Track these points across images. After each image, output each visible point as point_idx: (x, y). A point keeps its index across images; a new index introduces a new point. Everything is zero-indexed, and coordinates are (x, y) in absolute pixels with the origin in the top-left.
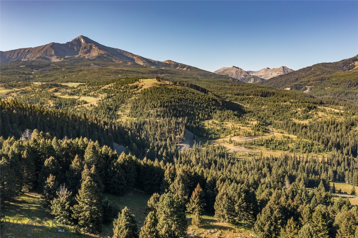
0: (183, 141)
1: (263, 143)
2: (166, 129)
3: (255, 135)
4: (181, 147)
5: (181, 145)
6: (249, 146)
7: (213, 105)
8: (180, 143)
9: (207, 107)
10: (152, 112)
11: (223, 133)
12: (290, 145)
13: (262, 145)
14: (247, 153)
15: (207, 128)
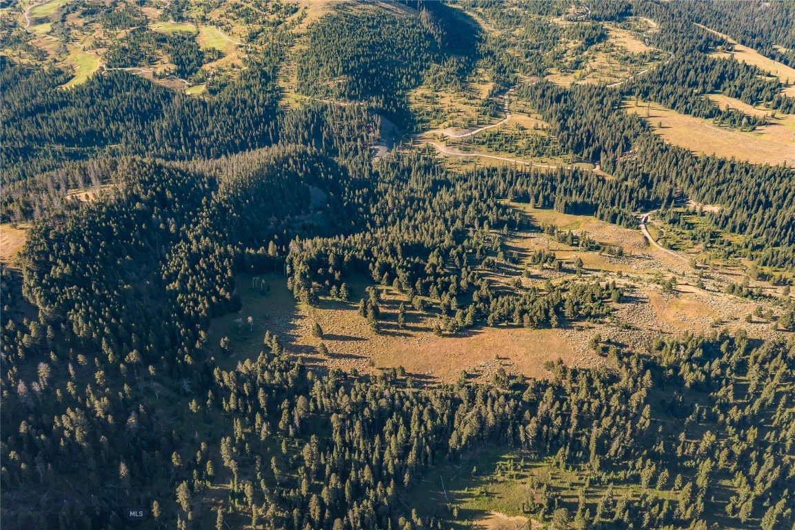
0: (379, 142)
1: (485, 140)
3: (478, 124)
4: (376, 151)
5: (376, 147)
6: (466, 145)
7: (426, 50)
8: (375, 145)
9: (415, 59)
11: (435, 118)
12: (520, 143)
13: (483, 143)
14: (461, 158)
15: (412, 107)
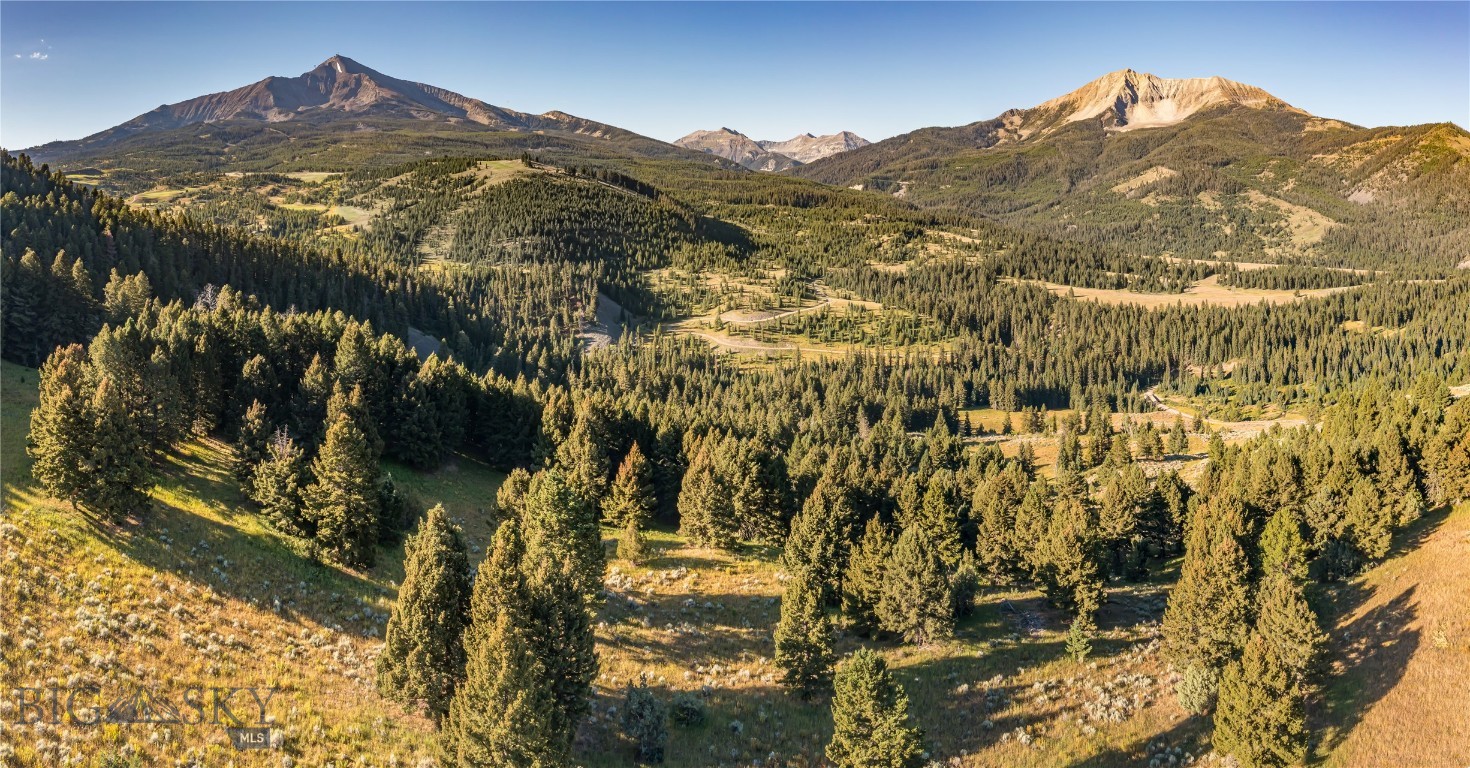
0: (592, 326)
1: (801, 327)
2: (546, 292)
3: (781, 306)
4: (587, 342)
5: (586, 336)
6: (768, 334)
7: (673, 229)
8: (585, 332)
9: (655, 235)
10: (509, 246)
11: (698, 302)
12: (867, 329)
13: (799, 332)
14: (762, 354)
15: (656, 289)
